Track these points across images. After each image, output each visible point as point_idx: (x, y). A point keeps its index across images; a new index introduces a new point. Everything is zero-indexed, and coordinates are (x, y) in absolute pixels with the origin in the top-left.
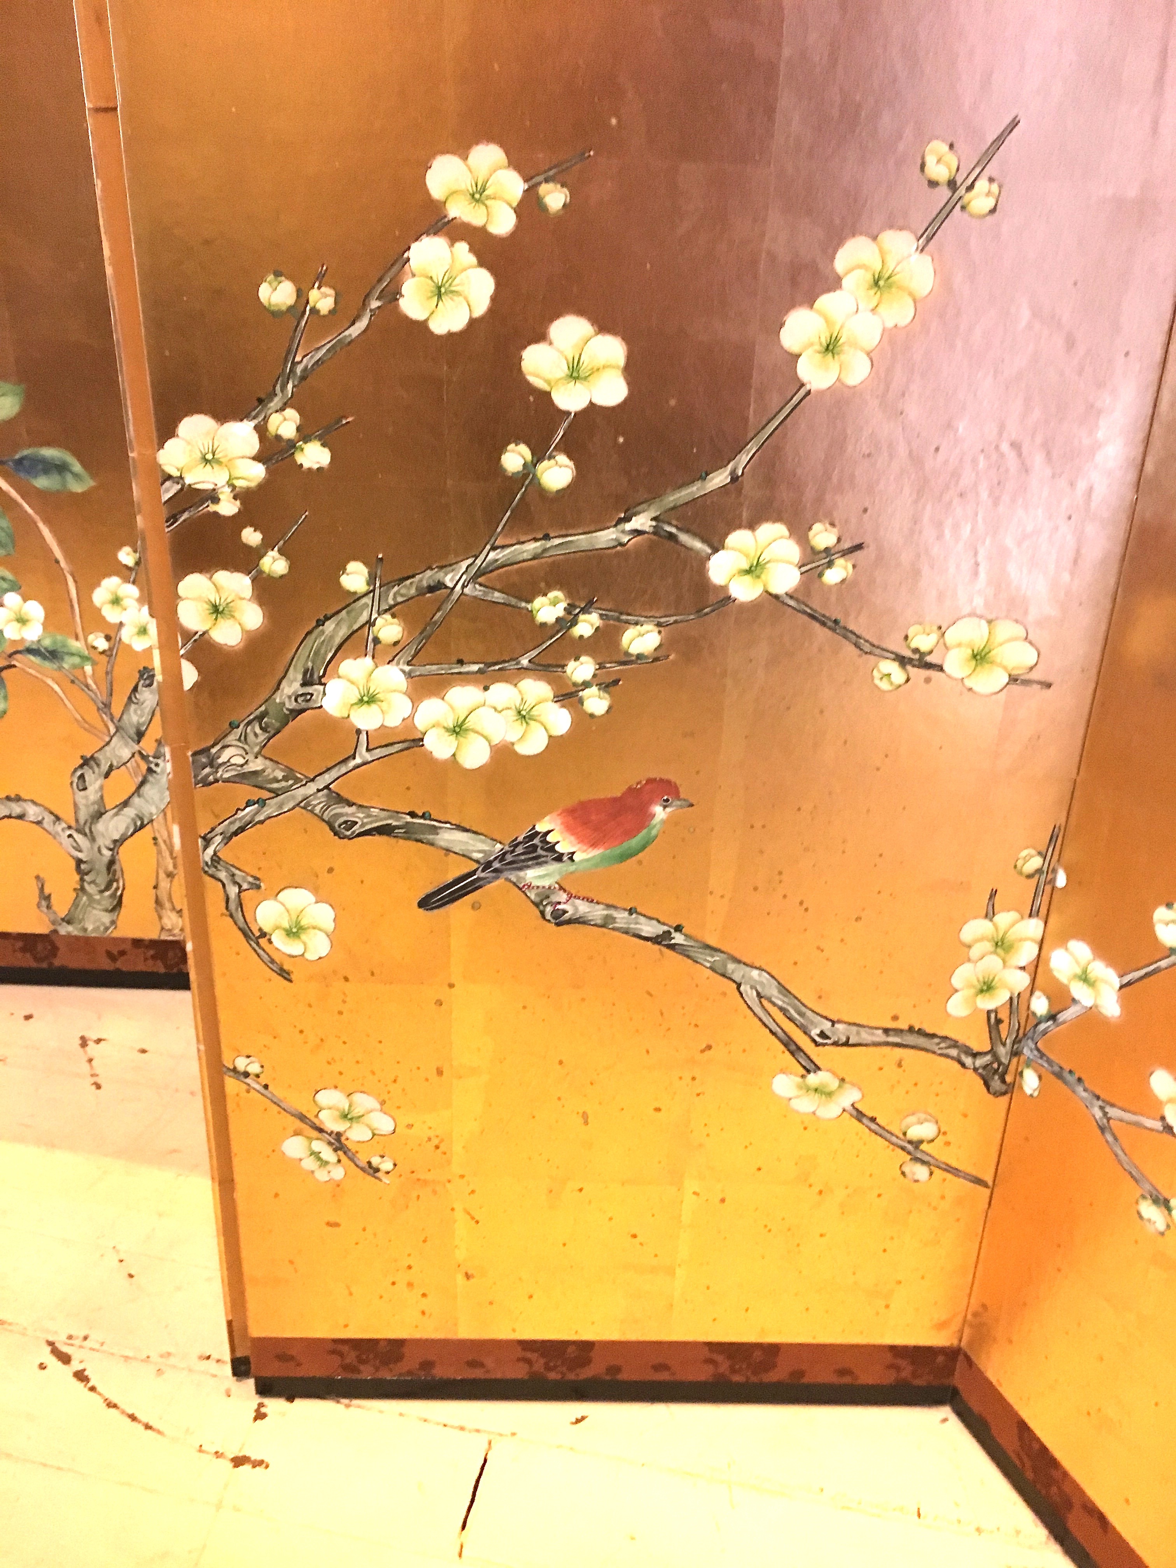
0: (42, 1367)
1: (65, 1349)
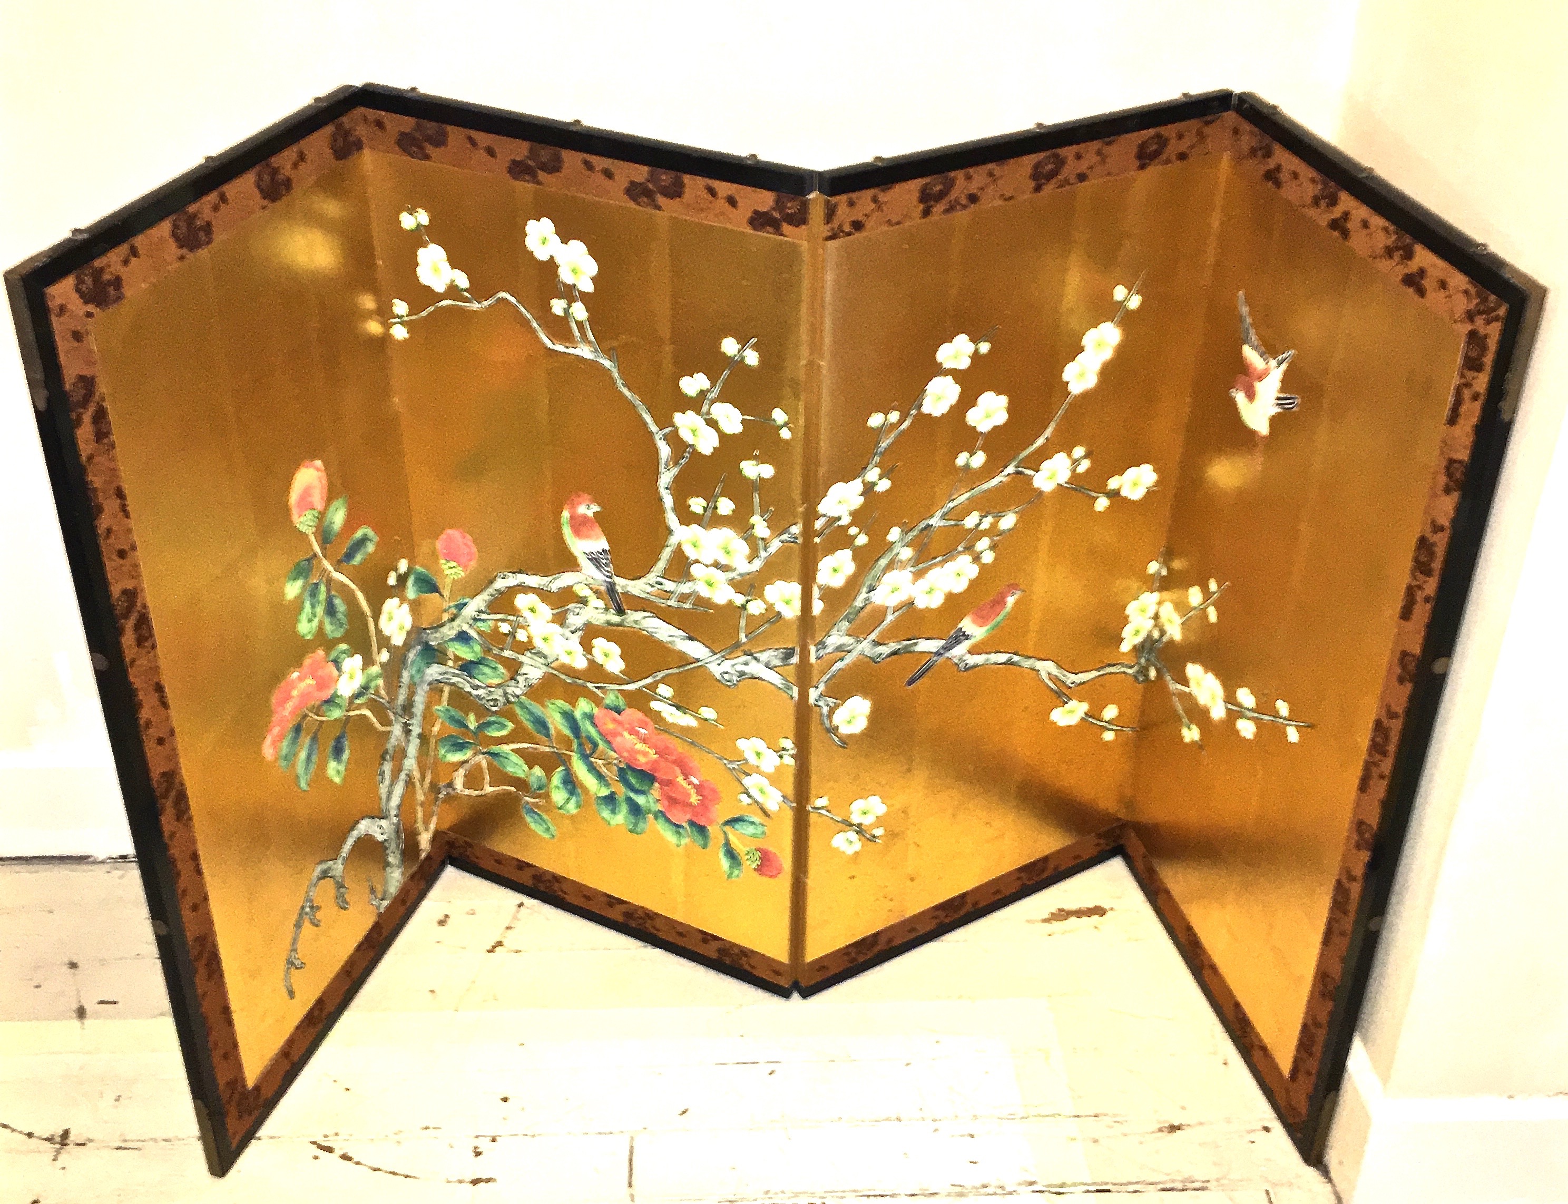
0: (316, 1158)
1: (326, 1144)
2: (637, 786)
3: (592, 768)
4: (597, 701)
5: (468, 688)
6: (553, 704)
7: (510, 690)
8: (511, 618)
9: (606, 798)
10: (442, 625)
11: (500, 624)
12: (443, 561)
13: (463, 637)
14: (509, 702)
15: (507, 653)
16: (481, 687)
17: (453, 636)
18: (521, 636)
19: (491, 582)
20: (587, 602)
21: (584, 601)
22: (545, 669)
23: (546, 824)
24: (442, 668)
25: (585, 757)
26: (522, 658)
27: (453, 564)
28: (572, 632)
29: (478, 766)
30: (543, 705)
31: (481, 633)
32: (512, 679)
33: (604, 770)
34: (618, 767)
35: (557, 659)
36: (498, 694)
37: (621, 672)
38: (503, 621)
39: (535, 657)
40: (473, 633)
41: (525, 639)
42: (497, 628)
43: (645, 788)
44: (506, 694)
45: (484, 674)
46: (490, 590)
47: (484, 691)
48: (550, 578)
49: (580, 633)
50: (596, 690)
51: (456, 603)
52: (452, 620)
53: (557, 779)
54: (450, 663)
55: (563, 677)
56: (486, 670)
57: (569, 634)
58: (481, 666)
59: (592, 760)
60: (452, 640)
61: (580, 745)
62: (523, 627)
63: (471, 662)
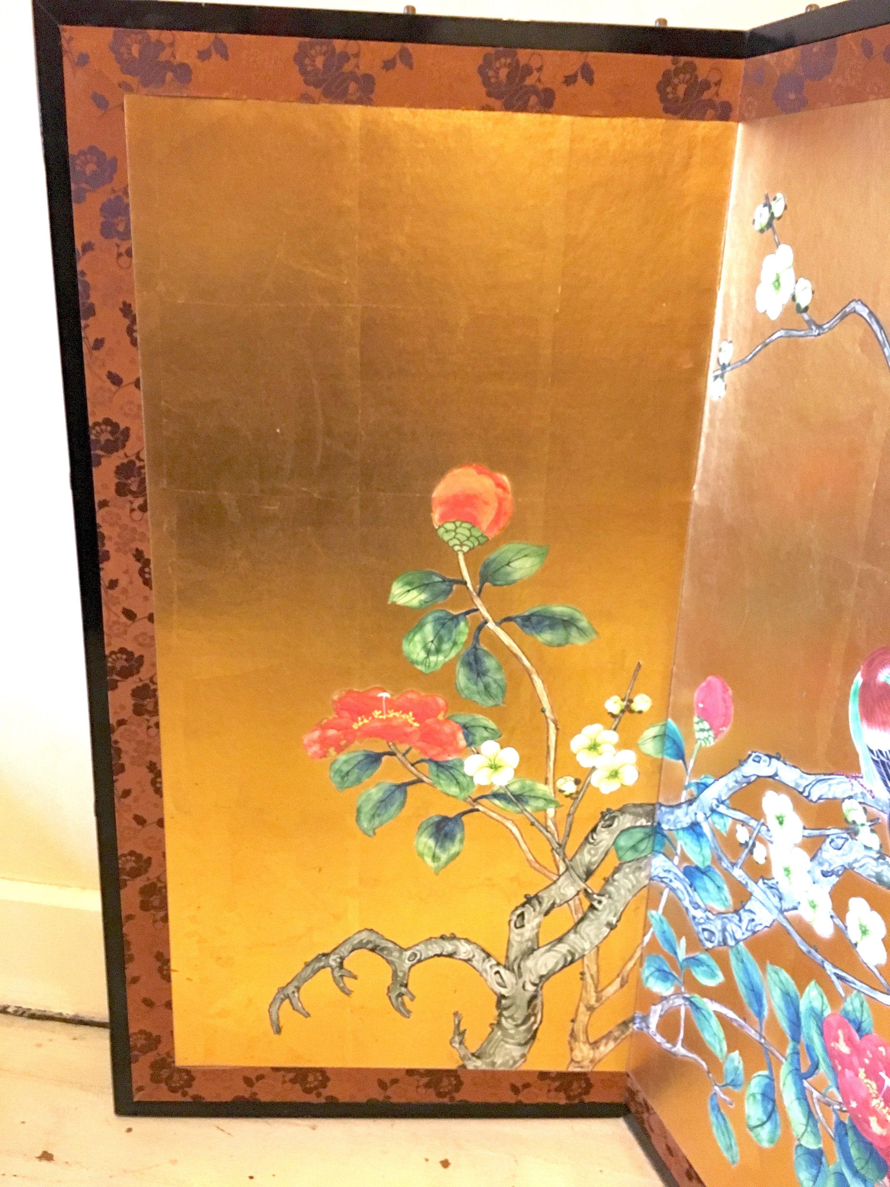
2: (858, 1165)
3: (803, 1097)
4: (834, 998)
5: (686, 903)
6: (776, 973)
7: (730, 927)
8: (753, 823)
9: (810, 1153)
10: (679, 806)
11: (739, 827)
12: (696, 719)
13: (694, 828)
14: (725, 942)
15: (738, 873)
16: (699, 907)
17: (685, 826)
18: (759, 855)
19: (742, 763)
20: (856, 833)
21: (852, 830)
22: (775, 915)
23: (730, 1139)
24: (668, 865)
25: (800, 1076)
26: (752, 887)
27: (706, 725)
28: (825, 874)
29: (676, 1011)
30: (764, 970)
31: (715, 832)
32: (736, 912)
33: (818, 1109)
34: (838, 1116)
35: (795, 908)
36: (716, 926)
37: (876, 967)
38: (744, 823)
39: (768, 891)
40: (706, 829)
41: (761, 861)
42: (733, 832)
43: (870, 1176)
44: (724, 930)
45: (707, 890)
46: (737, 775)
47: (704, 915)
48: (812, 778)
49: (834, 879)
50: (834, 978)
51: (699, 781)
52: (690, 802)
53: (756, 1085)
54: (676, 860)
55: (797, 938)
56: (710, 885)
57: (819, 876)
58: (705, 877)
59: (806, 1084)
60: (683, 829)
61: (796, 1053)
62: (763, 841)
63: (697, 868)
